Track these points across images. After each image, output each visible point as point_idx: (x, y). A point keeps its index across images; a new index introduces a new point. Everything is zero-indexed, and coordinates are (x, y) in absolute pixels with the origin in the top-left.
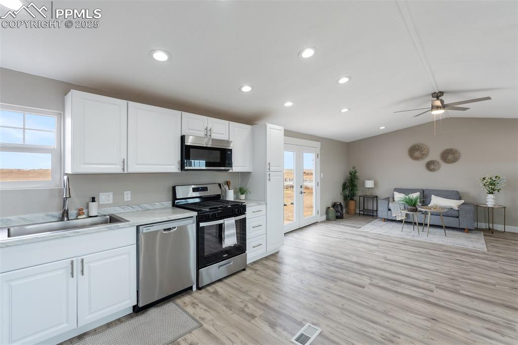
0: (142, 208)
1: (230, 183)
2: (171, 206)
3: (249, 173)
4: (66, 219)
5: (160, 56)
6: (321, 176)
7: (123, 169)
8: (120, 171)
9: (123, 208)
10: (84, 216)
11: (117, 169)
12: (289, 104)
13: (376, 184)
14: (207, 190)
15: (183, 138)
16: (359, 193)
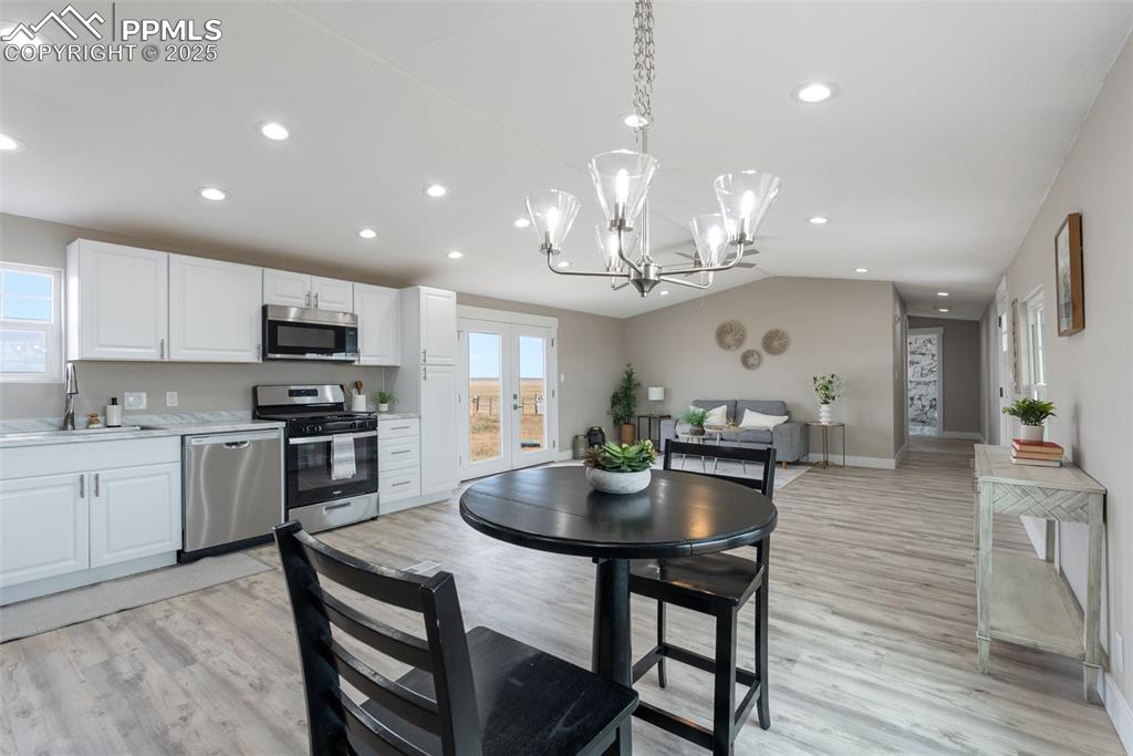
0: (197, 419)
1: (361, 385)
2: (250, 417)
3: (395, 368)
4: (70, 427)
5: (213, 194)
6: (559, 378)
7: (162, 355)
8: (158, 358)
9: (165, 418)
10: (99, 425)
11: (152, 354)
12: (455, 255)
13: (666, 393)
14: (316, 395)
15: (265, 309)
16: (640, 410)
